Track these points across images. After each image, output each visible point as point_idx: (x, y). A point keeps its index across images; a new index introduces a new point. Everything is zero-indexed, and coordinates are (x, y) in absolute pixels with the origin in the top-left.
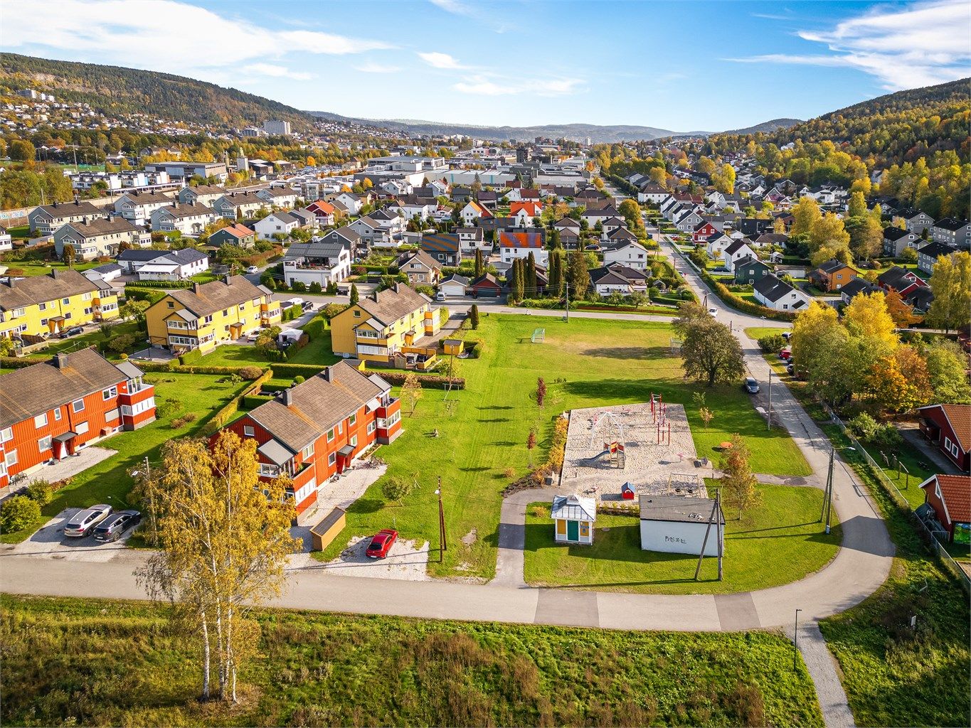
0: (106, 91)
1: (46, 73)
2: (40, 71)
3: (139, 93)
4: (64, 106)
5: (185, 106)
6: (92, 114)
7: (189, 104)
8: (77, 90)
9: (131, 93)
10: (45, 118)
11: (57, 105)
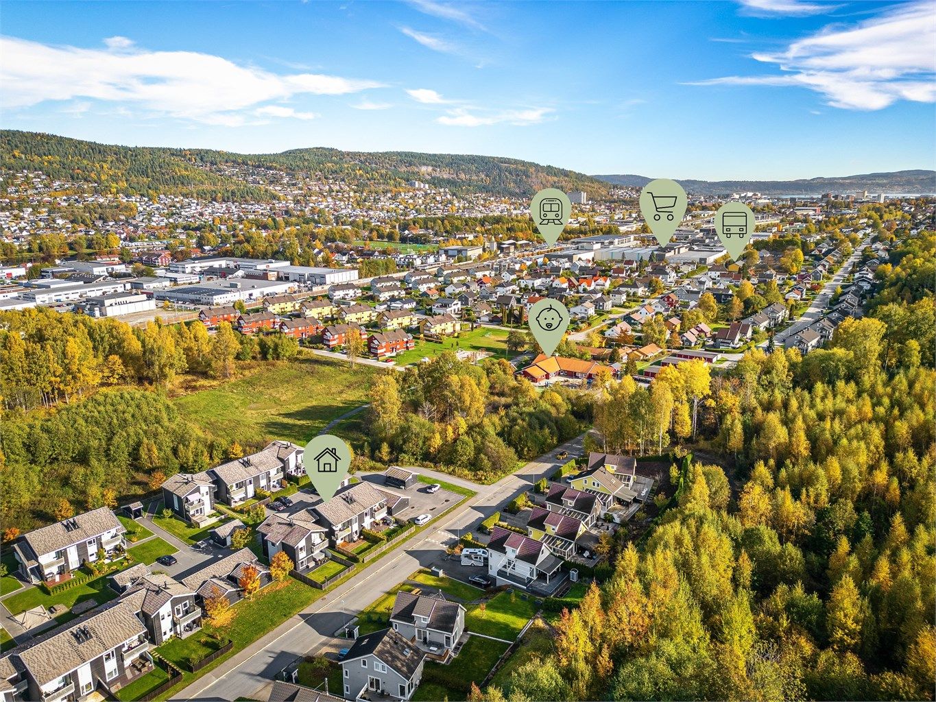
0: (462, 176)
1: (428, 165)
2: (424, 164)
3: (483, 176)
4: (433, 191)
5: (512, 185)
6: (449, 196)
7: (515, 182)
8: (445, 177)
9: (478, 176)
10: (420, 201)
11: (429, 192)
